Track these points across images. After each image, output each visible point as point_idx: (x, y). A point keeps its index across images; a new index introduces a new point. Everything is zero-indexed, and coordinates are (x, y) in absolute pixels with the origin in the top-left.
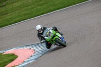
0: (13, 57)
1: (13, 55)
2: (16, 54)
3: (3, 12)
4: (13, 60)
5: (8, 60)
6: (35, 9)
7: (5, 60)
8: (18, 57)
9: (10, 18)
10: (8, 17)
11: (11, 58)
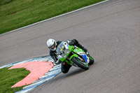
0: (24, 73)
1: (24, 70)
2: (28, 68)
3: (9, 11)
4: (24, 77)
5: (16, 77)
6: (53, 5)
7: (12, 77)
8: (30, 72)
9: (19, 19)
10: (16, 17)
11: (21, 75)
